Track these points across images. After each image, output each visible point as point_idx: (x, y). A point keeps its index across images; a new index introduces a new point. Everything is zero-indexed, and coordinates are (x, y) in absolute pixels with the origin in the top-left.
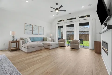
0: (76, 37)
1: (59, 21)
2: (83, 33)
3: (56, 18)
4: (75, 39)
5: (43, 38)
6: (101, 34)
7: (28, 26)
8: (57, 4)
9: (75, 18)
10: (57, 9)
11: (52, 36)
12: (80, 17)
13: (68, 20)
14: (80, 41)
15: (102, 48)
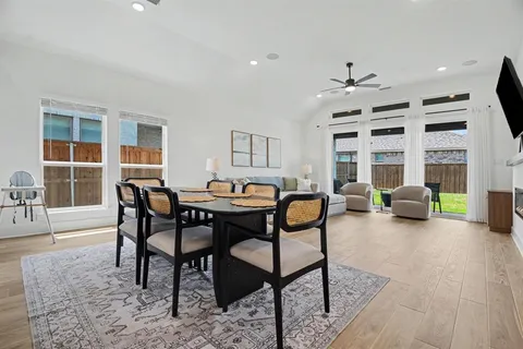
0: (414, 177)
1: (335, 116)
2: (431, 157)
3: (325, 104)
4: (406, 184)
5: (284, 179)
6: (511, 165)
7: (239, 137)
8: (349, 65)
9: (406, 105)
10: (351, 82)
11: (310, 172)
12: (426, 102)
13: (376, 110)
14: (428, 192)
15: (516, 212)
